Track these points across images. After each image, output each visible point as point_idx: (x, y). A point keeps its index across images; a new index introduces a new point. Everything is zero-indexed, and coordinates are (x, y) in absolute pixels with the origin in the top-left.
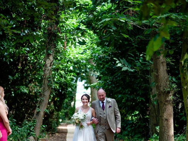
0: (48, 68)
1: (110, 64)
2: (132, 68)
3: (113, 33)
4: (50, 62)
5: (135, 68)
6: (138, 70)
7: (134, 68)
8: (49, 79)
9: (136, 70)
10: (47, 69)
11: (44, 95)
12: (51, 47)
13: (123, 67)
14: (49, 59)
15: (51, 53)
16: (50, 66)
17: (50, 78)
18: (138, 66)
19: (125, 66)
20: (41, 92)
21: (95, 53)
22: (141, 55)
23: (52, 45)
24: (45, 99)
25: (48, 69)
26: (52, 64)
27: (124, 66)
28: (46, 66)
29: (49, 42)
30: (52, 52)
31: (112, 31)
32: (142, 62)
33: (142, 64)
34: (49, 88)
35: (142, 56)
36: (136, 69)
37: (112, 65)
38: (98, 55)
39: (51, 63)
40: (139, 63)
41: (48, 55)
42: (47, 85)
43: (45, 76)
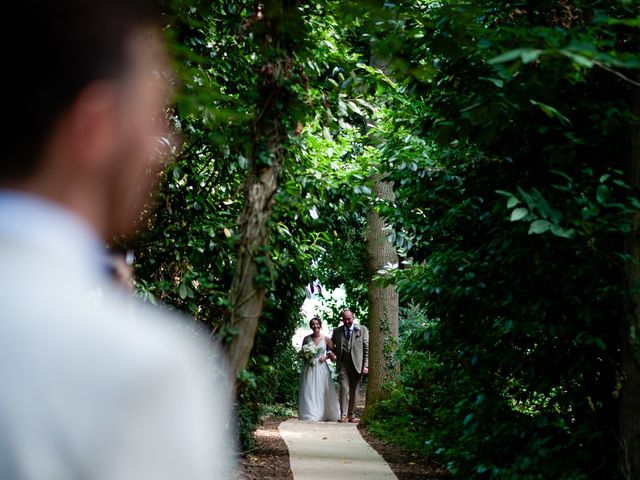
0: (256, 216)
1: (468, 206)
2: (564, 225)
3: (501, 95)
4: (263, 195)
5: (577, 223)
6: (589, 232)
7: (571, 226)
8: (259, 259)
9: (581, 233)
10: (254, 220)
11: (240, 319)
12: (268, 137)
13: (533, 220)
14: (262, 183)
15: (270, 163)
16: (265, 209)
17: (262, 253)
18: (586, 217)
19: (540, 217)
20: (230, 307)
21: (409, 161)
22: (603, 179)
23: (274, 133)
24: (241, 332)
25: (257, 222)
26: (273, 202)
27: (536, 218)
28: (248, 208)
29: (261, 120)
30: (273, 159)
31: (499, 84)
32: (605, 205)
33: (603, 211)
34: (258, 291)
35: (605, 183)
36: (581, 229)
37: (475, 207)
38: (420, 170)
39: (268, 200)
40: (592, 207)
41: (258, 169)
42: (250, 281)
43: (246, 246)
